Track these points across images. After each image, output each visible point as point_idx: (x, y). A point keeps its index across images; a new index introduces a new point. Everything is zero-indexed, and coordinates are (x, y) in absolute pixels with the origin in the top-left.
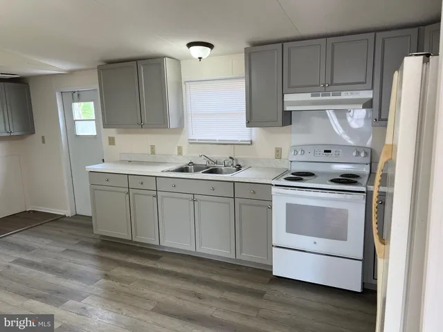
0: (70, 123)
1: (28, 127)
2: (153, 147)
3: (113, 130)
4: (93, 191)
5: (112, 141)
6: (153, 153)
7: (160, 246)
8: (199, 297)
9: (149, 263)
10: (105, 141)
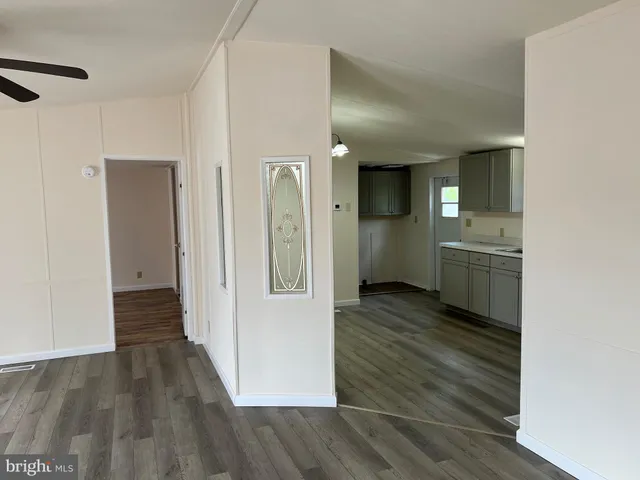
0: (438, 205)
1: (406, 208)
2: (502, 230)
3: (471, 213)
4: (443, 264)
5: (469, 223)
6: (502, 235)
7: (489, 318)
8: (500, 352)
9: (477, 329)
10: (463, 223)
